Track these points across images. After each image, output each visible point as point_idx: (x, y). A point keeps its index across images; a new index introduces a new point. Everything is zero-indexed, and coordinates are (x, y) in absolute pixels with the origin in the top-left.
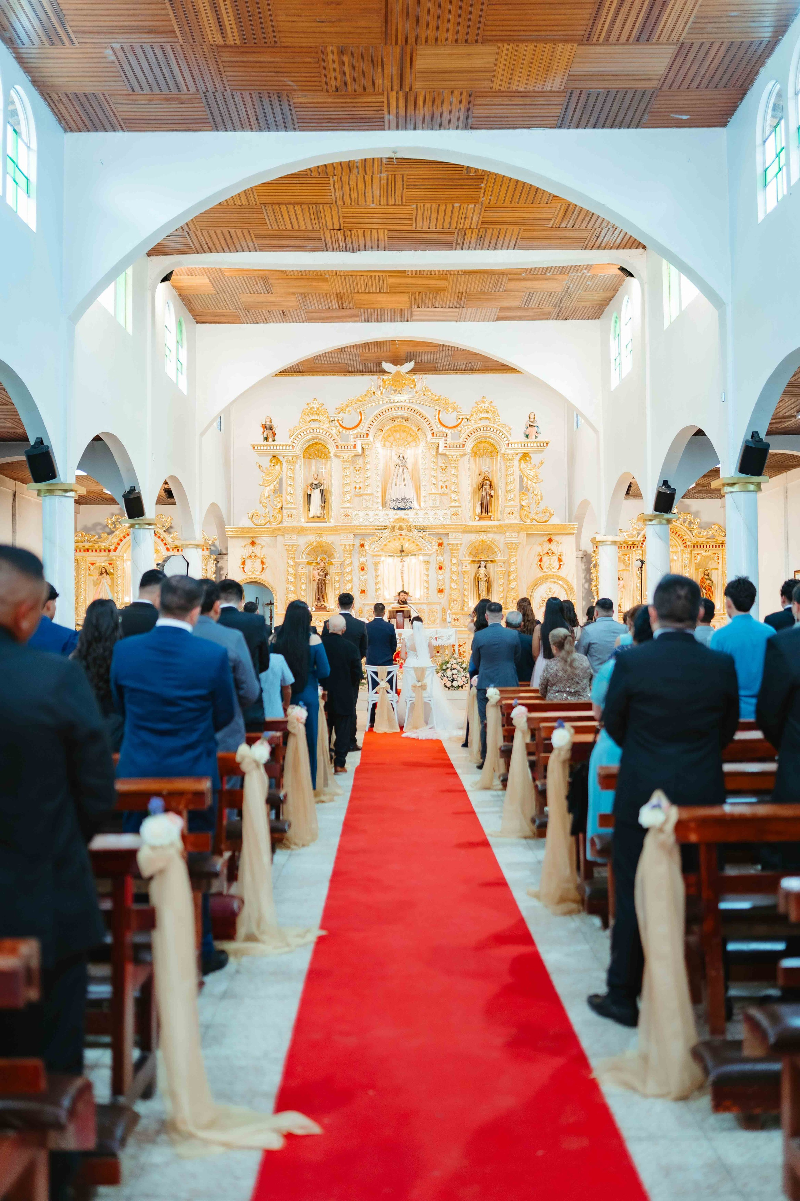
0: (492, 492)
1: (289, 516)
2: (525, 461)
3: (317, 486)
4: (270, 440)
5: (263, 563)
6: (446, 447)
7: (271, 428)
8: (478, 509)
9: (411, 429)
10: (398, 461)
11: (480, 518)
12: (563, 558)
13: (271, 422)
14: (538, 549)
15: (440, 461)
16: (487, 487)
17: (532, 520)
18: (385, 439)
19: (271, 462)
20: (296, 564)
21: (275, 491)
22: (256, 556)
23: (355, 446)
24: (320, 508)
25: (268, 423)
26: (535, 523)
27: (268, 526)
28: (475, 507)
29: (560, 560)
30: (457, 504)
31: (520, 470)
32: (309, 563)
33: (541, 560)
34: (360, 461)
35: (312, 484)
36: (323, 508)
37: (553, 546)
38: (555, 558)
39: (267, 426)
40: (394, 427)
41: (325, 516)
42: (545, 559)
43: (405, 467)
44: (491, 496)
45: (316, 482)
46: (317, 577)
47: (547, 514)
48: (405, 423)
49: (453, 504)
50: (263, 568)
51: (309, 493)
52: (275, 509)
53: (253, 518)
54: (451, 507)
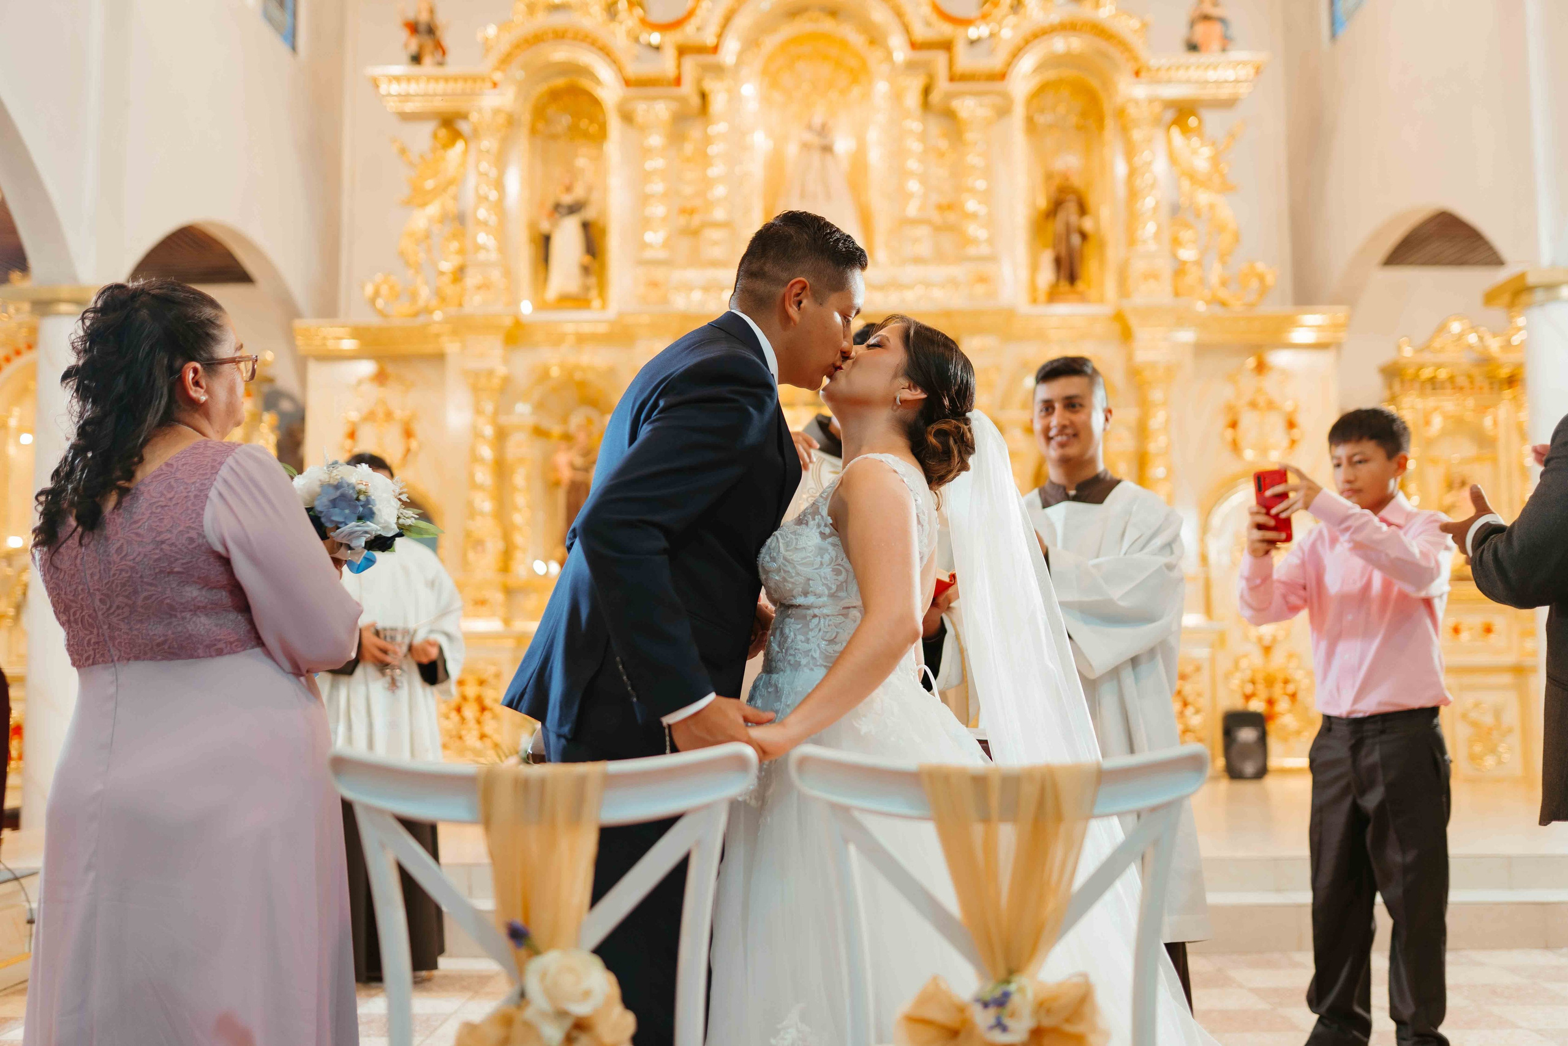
0: (1088, 224)
1: (479, 288)
2: (1186, 131)
3: (574, 209)
4: (428, 60)
5: (408, 434)
6: (952, 79)
7: (431, 31)
8: (1046, 275)
9: (844, 44)
10: (809, 137)
11: (1053, 296)
12: (1302, 419)
13: (432, 11)
14: (1227, 392)
15: (935, 127)
16: (1071, 208)
17: (1208, 303)
18: (771, 77)
19: (435, 136)
20: (502, 436)
21: (444, 218)
22: (389, 416)
23: (678, 81)
24: (575, 271)
25: (424, 17)
26: (1218, 310)
27: (421, 320)
28: (1034, 268)
29: (1291, 425)
30: (984, 250)
31: (1173, 159)
32: (539, 432)
33: (1234, 425)
34: (695, 132)
35: (557, 207)
36: (586, 270)
37: (1269, 383)
38: (1276, 422)
39: (422, 28)
40: (795, 40)
41: (593, 293)
42: (1248, 420)
43: (827, 149)
44: (1084, 236)
45: (567, 199)
46: (566, 475)
47: (1254, 284)
48: (828, 25)
49: (972, 251)
50: (408, 451)
51: (545, 226)
52: (442, 273)
53: (380, 303)
54: (970, 259)
